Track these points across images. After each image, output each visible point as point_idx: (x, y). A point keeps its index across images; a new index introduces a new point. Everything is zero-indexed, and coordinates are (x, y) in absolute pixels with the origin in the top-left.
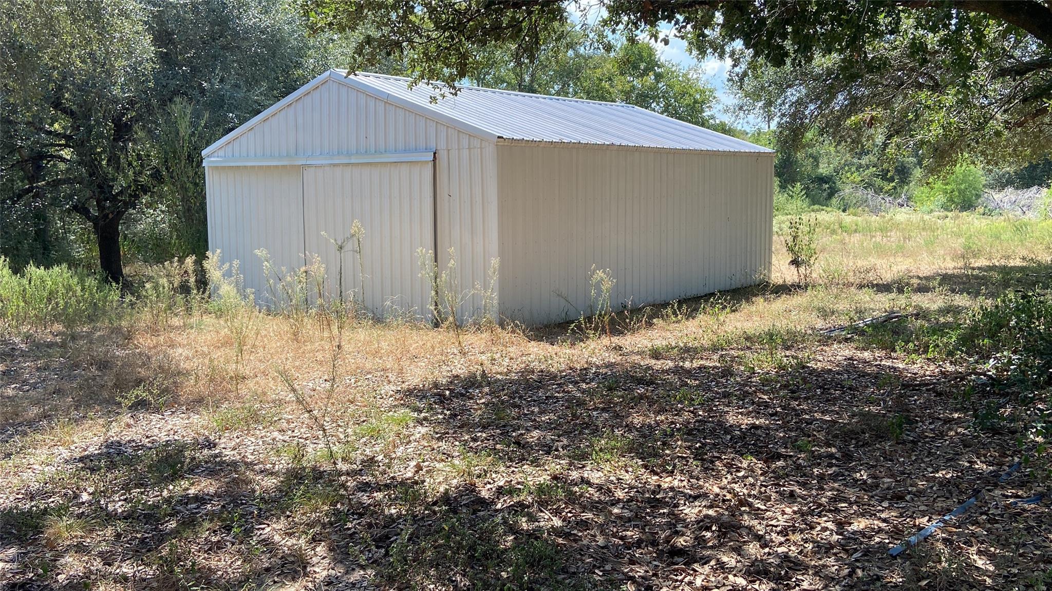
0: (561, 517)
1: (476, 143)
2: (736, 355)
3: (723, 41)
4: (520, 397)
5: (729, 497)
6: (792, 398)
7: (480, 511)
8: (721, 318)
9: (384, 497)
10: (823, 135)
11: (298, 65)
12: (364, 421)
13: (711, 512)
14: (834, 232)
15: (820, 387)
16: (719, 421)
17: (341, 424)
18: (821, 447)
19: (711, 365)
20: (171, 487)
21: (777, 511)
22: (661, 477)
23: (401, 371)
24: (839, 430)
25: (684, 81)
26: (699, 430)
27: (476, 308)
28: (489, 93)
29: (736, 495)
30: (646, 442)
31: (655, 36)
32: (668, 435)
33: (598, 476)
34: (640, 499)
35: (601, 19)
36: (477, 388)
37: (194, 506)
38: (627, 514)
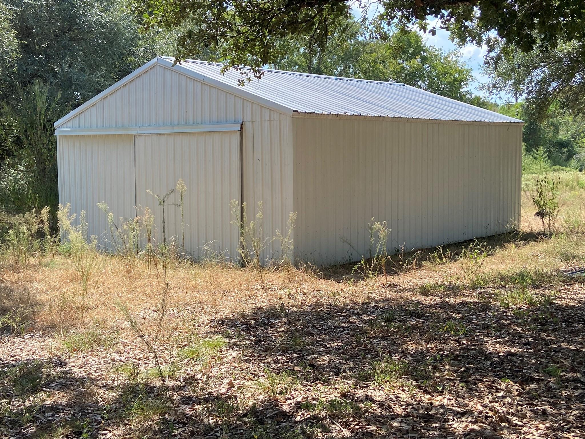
0: (350, 429)
1: (276, 116)
2: (492, 292)
3: (480, 31)
4: (313, 327)
5: (490, 414)
6: (542, 330)
7: (282, 422)
8: (480, 261)
9: (204, 409)
10: (563, 108)
11: (131, 53)
12: (185, 345)
13: (476, 427)
14: (572, 188)
15: (565, 321)
16: (480, 349)
17: (167, 348)
18: (567, 372)
19: (471, 301)
20: (32, 399)
21: (532, 426)
22: (433, 396)
23: (214, 304)
24: (583, 358)
25: (445, 63)
26: (463, 357)
27: (274, 251)
28: (286, 74)
29: (497, 412)
30: (419, 366)
31: (424, 28)
32: (438, 360)
33: (380, 394)
34: (415, 415)
35: (379, 14)
36: (277, 318)
37: (50, 414)
38: (405, 427)
